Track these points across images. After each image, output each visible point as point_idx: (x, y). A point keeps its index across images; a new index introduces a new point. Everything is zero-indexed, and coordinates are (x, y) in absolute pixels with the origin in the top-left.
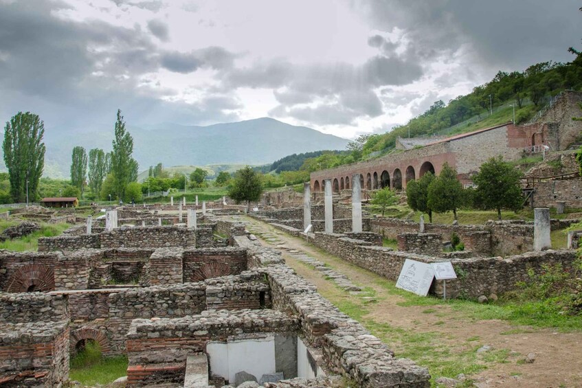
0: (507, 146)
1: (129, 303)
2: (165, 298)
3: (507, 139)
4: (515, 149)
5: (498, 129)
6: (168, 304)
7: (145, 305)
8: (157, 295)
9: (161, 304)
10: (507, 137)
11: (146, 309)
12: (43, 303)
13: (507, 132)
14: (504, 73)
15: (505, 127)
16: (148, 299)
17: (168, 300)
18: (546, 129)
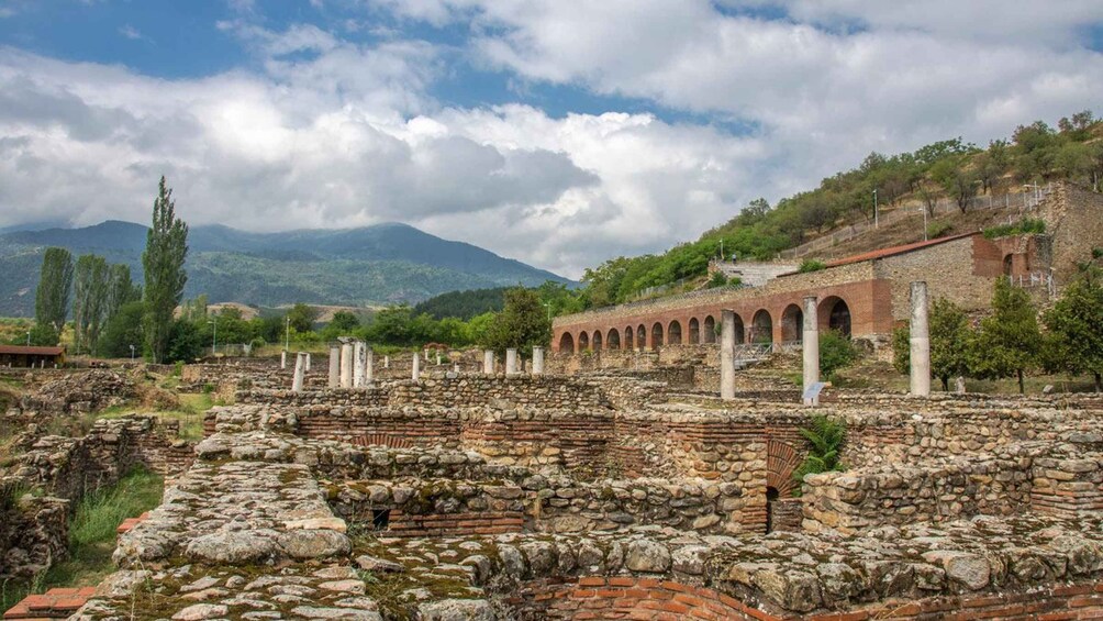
0: (973, 274)
1: (888, 503)
2: (956, 490)
3: (973, 261)
4: (984, 279)
5: (958, 241)
6: (962, 503)
7: (917, 506)
8: (942, 482)
9: (949, 503)
10: (972, 257)
11: (921, 517)
12: (701, 505)
13: (972, 247)
14: (880, 156)
15: (970, 239)
16: (925, 492)
17: (962, 493)
18: (1032, 246)
